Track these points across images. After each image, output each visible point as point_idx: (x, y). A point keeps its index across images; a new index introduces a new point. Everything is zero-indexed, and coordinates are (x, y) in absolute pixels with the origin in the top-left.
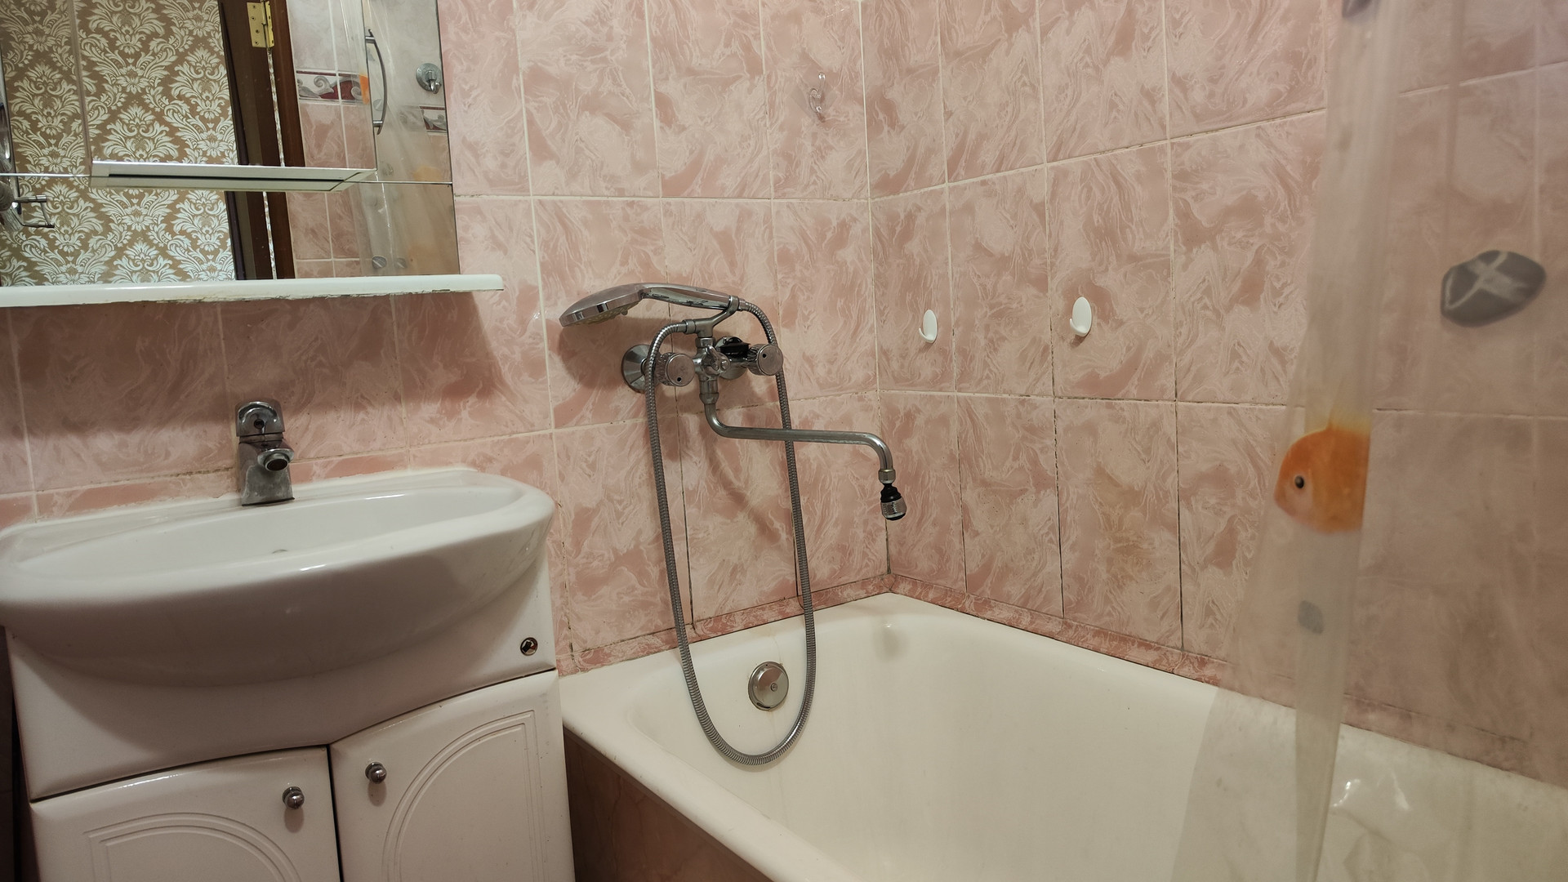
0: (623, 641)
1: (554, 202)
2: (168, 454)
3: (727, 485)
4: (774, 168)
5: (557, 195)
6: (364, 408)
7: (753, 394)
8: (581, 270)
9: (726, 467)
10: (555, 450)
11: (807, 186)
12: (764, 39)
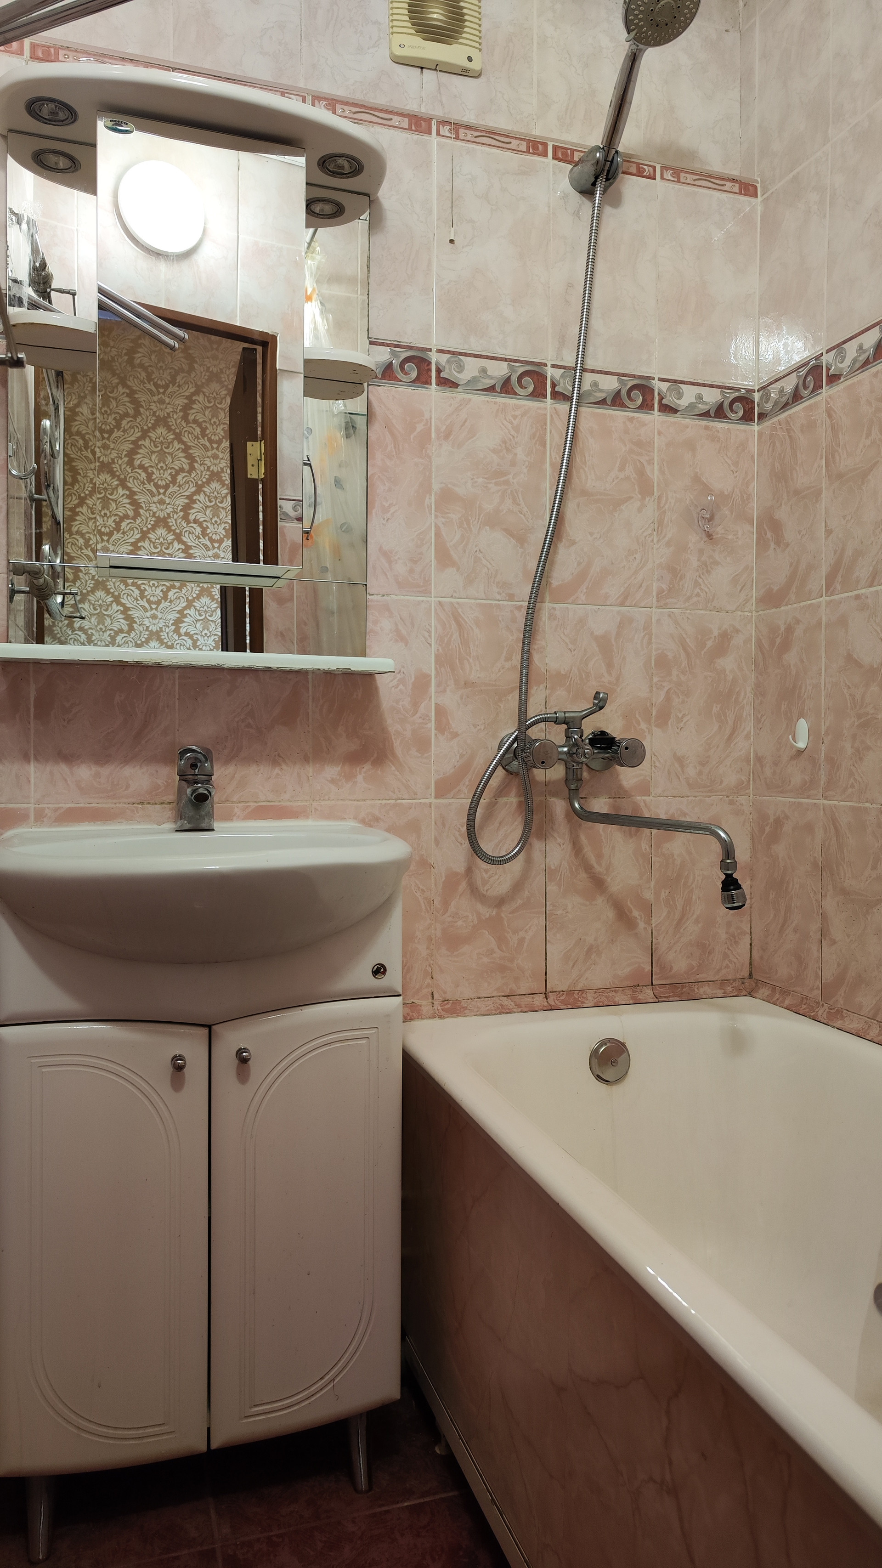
0: (479, 998)
1: (452, 603)
2: (128, 787)
3: (588, 868)
4: (658, 580)
5: (455, 598)
6: (280, 765)
7: (620, 787)
8: (469, 663)
9: (588, 852)
10: (433, 818)
11: (689, 598)
12: (658, 464)
